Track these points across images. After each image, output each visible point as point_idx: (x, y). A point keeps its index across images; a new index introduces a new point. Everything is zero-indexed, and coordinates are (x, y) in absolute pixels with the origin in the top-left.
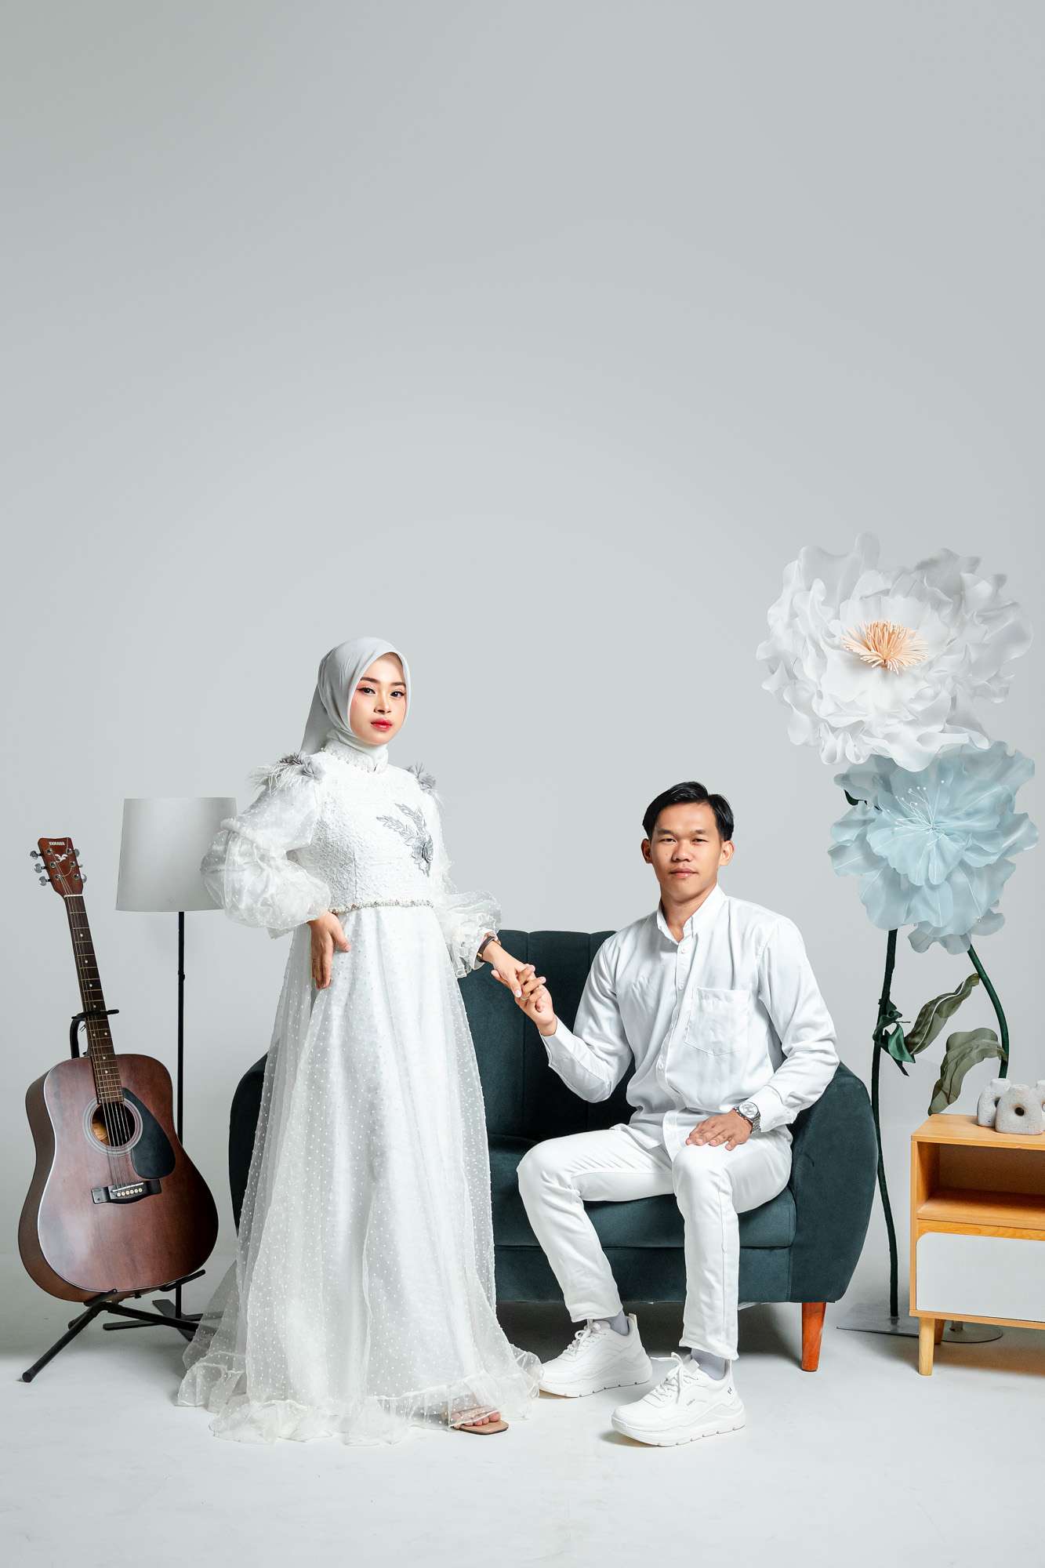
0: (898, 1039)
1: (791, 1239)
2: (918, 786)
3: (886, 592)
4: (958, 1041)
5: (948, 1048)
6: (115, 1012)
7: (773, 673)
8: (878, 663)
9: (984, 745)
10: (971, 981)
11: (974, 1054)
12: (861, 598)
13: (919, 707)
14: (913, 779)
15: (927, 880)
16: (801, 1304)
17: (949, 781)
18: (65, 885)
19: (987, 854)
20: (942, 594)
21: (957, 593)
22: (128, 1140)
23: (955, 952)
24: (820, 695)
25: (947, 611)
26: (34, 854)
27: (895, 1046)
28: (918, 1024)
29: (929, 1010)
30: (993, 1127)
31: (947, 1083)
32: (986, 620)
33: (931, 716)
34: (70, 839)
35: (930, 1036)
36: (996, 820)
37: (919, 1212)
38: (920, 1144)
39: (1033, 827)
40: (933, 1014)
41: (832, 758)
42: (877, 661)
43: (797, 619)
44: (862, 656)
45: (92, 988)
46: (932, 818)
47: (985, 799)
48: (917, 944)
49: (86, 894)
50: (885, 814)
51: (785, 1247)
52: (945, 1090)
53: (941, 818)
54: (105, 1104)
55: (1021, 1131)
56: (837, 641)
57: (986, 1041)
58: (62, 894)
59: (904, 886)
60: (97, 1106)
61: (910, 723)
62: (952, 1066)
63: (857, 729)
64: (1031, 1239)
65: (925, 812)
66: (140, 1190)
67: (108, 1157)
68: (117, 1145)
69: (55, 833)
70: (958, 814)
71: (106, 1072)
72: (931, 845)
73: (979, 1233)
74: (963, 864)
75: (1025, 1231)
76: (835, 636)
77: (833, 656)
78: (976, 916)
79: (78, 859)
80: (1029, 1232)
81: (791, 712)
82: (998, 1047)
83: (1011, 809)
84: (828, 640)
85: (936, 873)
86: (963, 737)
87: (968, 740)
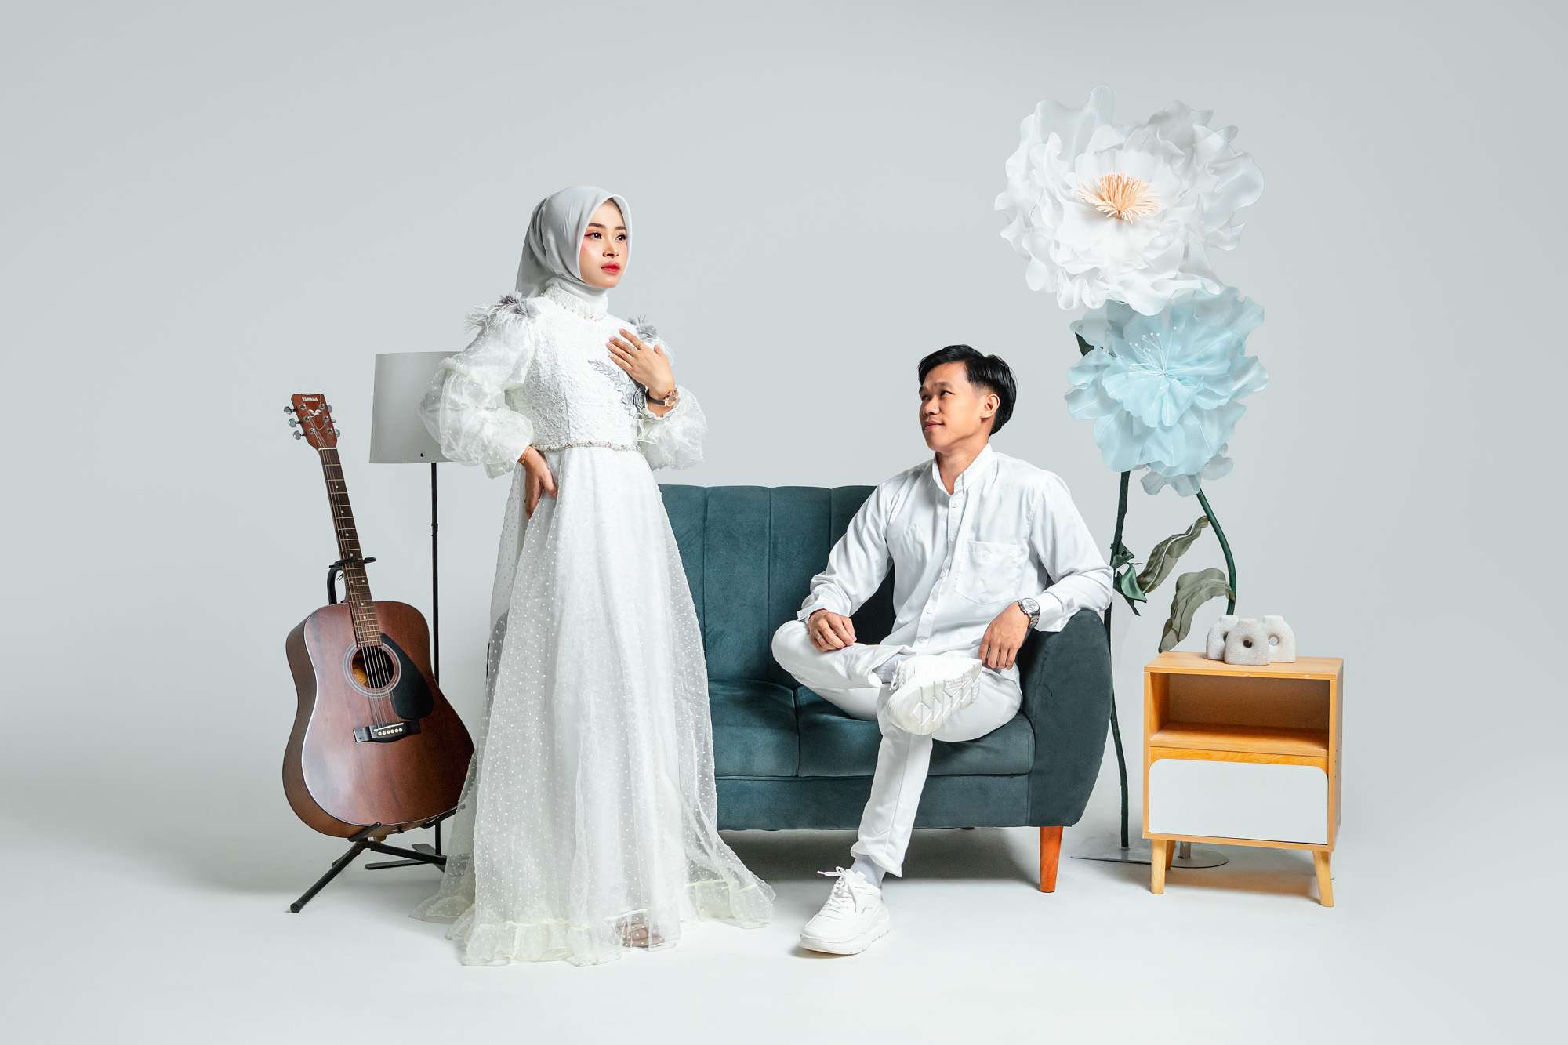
0: (1131, 580)
1: (1031, 765)
2: (1152, 330)
3: (1120, 147)
4: (1187, 582)
5: (1178, 588)
6: (372, 560)
7: (1010, 223)
8: (1110, 214)
9: (1216, 291)
10: (1200, 523)
11: (1204, 591)
12: (1096, 153)
13: (1152, 255)
14: (1147, 326)
15: (1161, 422)
16: (1039, 828)
17: (1180, 328)
18: (319, 438)
19: (1219, 397)
20: (1175, 147)
21: (1190, 146)
22: (388, 682)
23: (1186, 495)
24: (1058, 245)
25: (1179, 164)
26: (287, 409)
27: (1128, 586)
28: (1149, 564)
29: (1161, 551)
30: (1222, 659)
31: (1176, 622)
32: (1217, 171)
33: (1164, 263)
34: (323, 395)
35: (1161, 576)
36: (1227, 364)
37: (1151, 740)
38: (1153, 675)
39: (1264, 368)
40: (1164, 553)
41: (1069, 303)
42: (1113, 211)
43: (1034, 171)
44: (1098, 206)
45: (349, 537)
46: (1165, 364)
47: (1216, 345)
48: (1149, 488)
49: (341, 447)
50: (1119, 360)
51: (1024, 774)
52: (1175, 629)
53: (1173, 365)
55: (1249, 662)
56: (1072, 193)
57: (1215, 580)
58: (316, 447)
59: (1137, 430)
60: (356, 649)
61: (1144, 271)
62: (1182, 604)
63: (1093, 274)
64: (1259, 762)
65: (1158, 359)
66: (401, 730)
67: (369, 697)
68: (377, 687)
69: (308, 389)
70: (1189, 360)
71: (365, 617)
72: (1164, 388)
73: (1209, 758)
74: (1194, 408)
75: (1253, 756)
76: (1070, 188)
77: (1070, 208)
78: (1207, 457)
79: (331, 414)
80: (1257, 756)
81: (1030, 259)
82: (1226, 586)
83: (1242, 353)
84: (1065, 192)
85: (1170, 416)
86: (1195, 283)
87: (1201, 286)
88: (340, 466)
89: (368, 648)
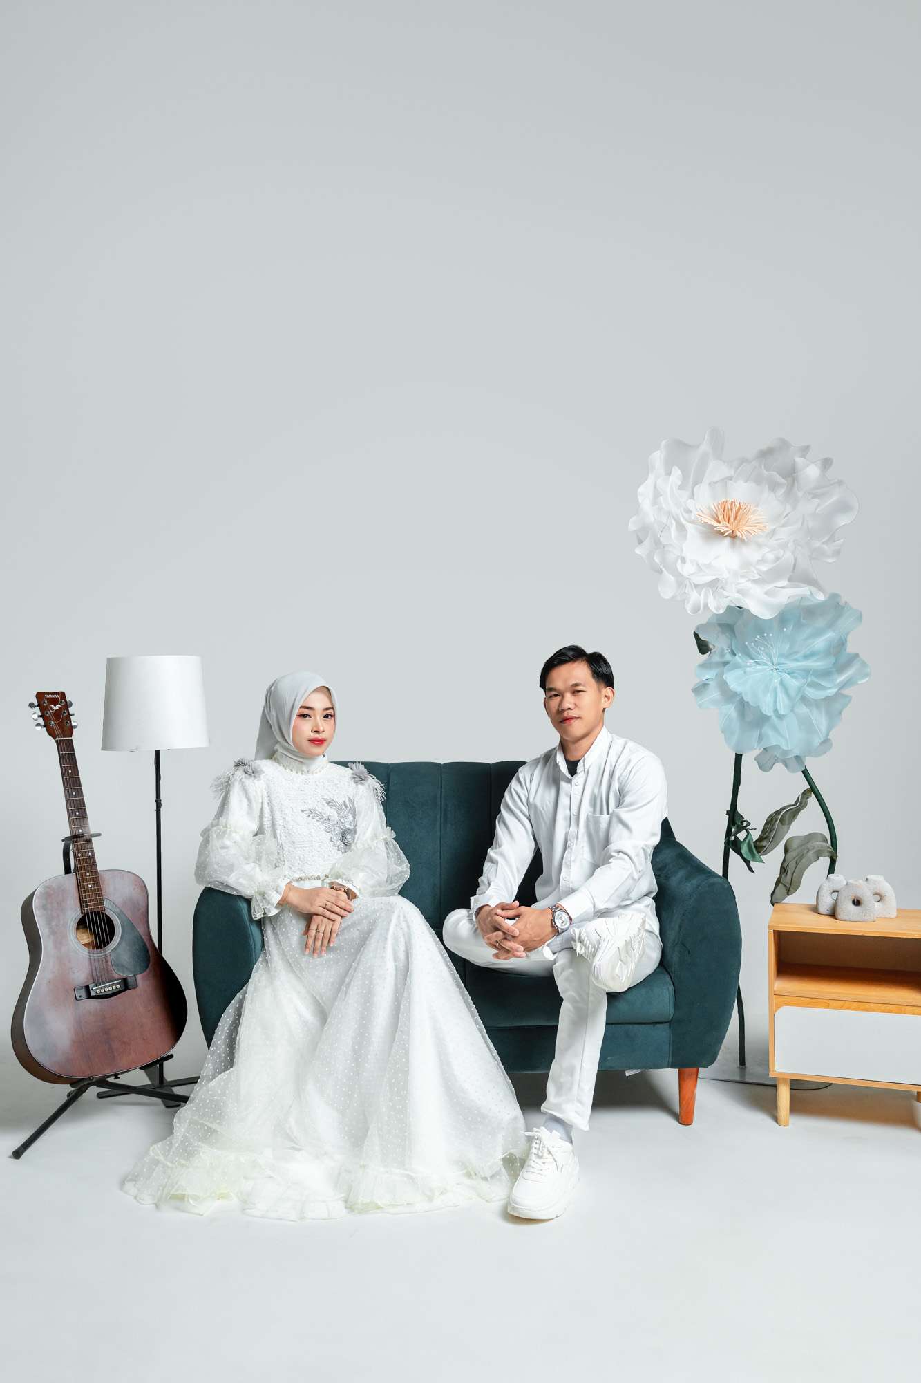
0: (749, 844)
1: (671, 1016)
2: (764, 633)
3: (730, 478)
4: (795, 845)
5: (786, 851)
6: (99, 835)
7: (642, 542)
8: (727, 534)
9: (821, 597)
10: (805, 794)
11: (811, 854)
12: (710, 484)
13: (764, 568)
14: (759, 626)
15: (776, 711)
16: (677, 1070)
17: (790, 629)
18: (57, 730)
19: (825, 688)
20: (778, 476)
21: (791, 474)
22: (108, 943)
23: (794, 771)
24: (684, 561)
25: (781, 492)
27: (748, 851)
28: (764, 831)
29: (774, 820)
30: (833, 914)
31: (786, 878)
32: (815, 496)
33: (775, 574)
34: (64, 693)
35: (773, 841)
36: (832, 660)
37: (775, 988)
38: (776, 932)
39: (864, 664)
40: (779, 820)
41: (696, 610)
42: (727, 531)
43: (661, 498)
44: (714, 527)
45: (79, 815)
46: (775, 661)
47: (820, 643)
48: (763, 764)
49: (75, 737)
50: (738, 658)
51: (666, 1023)
52: (786, 882)
53: (783, 660)
54: (88, 914)
55: (858, 919)
56: (692, 517)
57: (819, 844)
58: (54, 737)
60: (81, 916)
61: (755, 582)
62: (792, 865)
63: (714, 585)
64: (873, 1011)
65: (770, 657)
66: (118, 986)
67: (90, 959)
68: (97, 948)
69: (51, 688)
70: (796, 657)
71: (90, 886)
72: (776, 681)
73: (828, 1006)
74: (804, 699)
75: (867, 1004)
76: (691, 512)
77: (691, 529)
78: (815, 740)
79: (69, 709)
80: (872, 1005)
81: (661, 572)
82: (829, 848)
83: (845, 650)
84: (686, 515)
85: (783, 703)
86: (804, 590)
87: (809, 593)
88: (74, 754)
89: (91, 913)
